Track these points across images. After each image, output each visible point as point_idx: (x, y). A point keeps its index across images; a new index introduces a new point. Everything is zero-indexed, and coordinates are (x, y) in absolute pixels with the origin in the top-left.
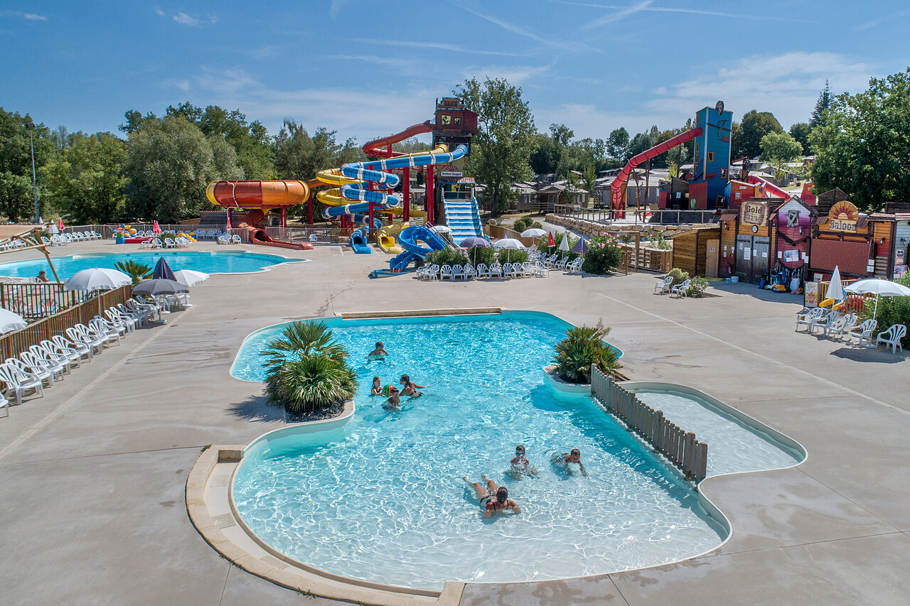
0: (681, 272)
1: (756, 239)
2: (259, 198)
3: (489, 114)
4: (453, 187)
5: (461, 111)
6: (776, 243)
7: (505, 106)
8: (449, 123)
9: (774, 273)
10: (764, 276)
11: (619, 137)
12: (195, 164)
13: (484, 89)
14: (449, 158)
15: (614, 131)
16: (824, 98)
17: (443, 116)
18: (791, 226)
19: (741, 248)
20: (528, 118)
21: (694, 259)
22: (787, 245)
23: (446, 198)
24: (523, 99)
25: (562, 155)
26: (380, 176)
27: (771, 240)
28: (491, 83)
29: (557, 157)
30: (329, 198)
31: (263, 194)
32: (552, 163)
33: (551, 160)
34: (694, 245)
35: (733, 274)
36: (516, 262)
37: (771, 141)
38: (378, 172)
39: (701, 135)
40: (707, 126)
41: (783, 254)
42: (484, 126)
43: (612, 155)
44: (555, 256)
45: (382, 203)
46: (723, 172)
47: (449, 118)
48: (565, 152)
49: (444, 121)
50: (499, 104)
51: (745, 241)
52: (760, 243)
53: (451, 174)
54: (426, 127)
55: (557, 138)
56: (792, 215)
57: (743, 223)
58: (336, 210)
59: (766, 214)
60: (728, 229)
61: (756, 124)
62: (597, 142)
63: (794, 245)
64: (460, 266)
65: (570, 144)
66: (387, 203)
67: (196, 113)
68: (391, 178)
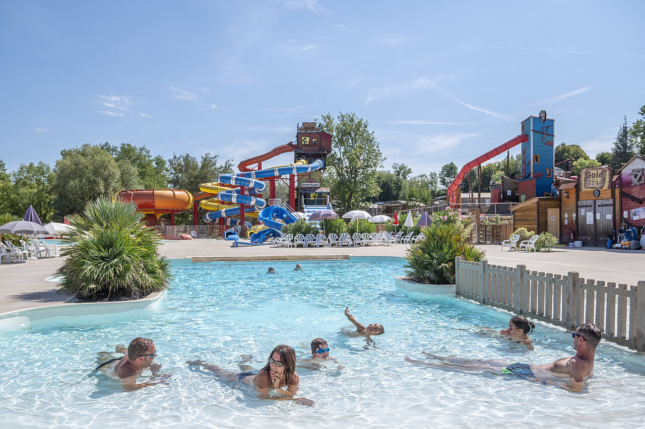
0: (526, 231)
1: (598, 202)
2: (153, 204)
3: (341, 142)
4: (312, 195)
5: (318, 132)
6: (621, 203)
7: (355, 135)
8: (308, 143)
9: (621, 232)
10: (610, 236)
11: (449, 170)
12: (106, 180)
13: (336, 122)
14: (307, 168)
15: (445, 166)
16: (624, 131)
17: (303, 138)
18: (636, 185)
19: (583, 214)
20: (373, 145)
21: (536, 227)
22: (634, 203)
23: (305, 204)
24: (370, 130)
25: (403, 186)
26: (249, 182)
27: (614, 201)
28: (343, 117)
29: (399, 188)
30: (209, 205)
31: (156, 200)
32: (395, 193)
33: (394, 190)
34: (535, 214)
35: (575, 239)
36: (364, 232)
37: (581, 166)
38: (248, 179)
39: (526, 141)
40: (532, 132)
41: (629, 214)
42: (337, 151)
43: (444, 185)
44: (401, 233)
45: (251, 204)
46: (548, 172)
47: (308, 139)
48: (405, 184)
49: (304, 141)
50: (350, 134)
51: (587, 206)
52: (603, 206)
53: (310, 185)
54: (289, 147)
55: (399, 175)
56: (637, 173)
57: (584, 189)
58: (215, 214)
59: (607, 177)
60: (568, 197)
61: (566, 154)
62: (431, 175)
63: (641, 203)
64: (313, 235)
65: (409, 179)
66: (255, 204)
67: (113, 150)
68: (259, 184)
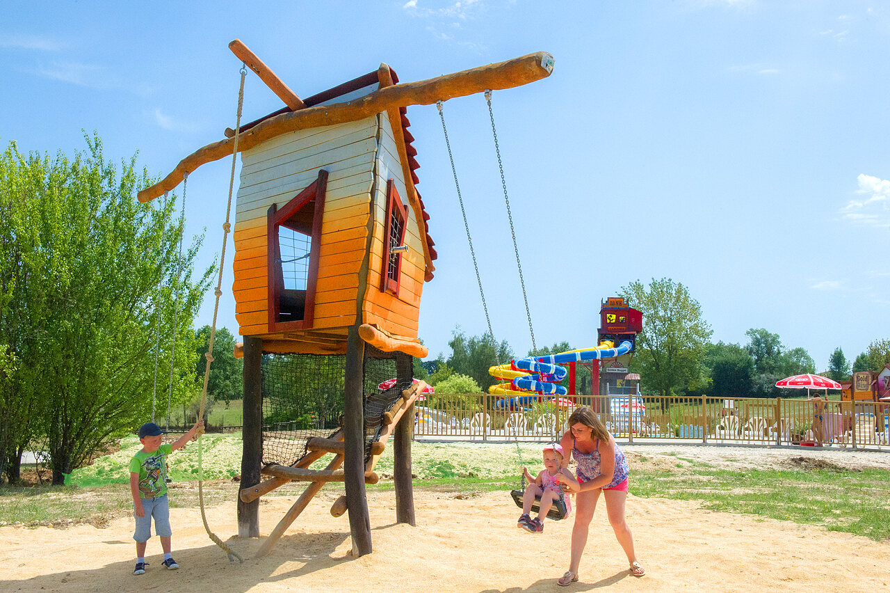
4: (618, 382)
5: (626, 310)
8: (614, 321)
13: (648, 290)
14: (614, 353)
17: (608, 315)
23: (611, 393)
26: (550, 368)
28: (655, 283)
38: (548, 364)
47: (614, 317)
49: (610, 319)
53: (616, 370)
57: (856, 391)
68: (560, 370)
